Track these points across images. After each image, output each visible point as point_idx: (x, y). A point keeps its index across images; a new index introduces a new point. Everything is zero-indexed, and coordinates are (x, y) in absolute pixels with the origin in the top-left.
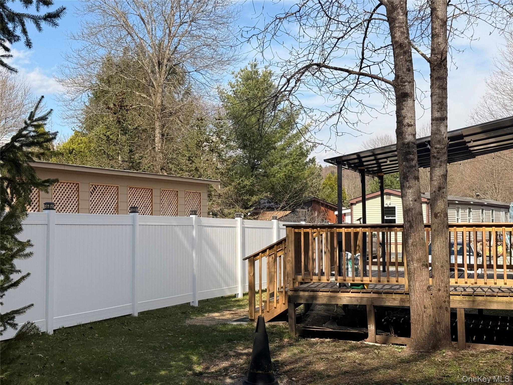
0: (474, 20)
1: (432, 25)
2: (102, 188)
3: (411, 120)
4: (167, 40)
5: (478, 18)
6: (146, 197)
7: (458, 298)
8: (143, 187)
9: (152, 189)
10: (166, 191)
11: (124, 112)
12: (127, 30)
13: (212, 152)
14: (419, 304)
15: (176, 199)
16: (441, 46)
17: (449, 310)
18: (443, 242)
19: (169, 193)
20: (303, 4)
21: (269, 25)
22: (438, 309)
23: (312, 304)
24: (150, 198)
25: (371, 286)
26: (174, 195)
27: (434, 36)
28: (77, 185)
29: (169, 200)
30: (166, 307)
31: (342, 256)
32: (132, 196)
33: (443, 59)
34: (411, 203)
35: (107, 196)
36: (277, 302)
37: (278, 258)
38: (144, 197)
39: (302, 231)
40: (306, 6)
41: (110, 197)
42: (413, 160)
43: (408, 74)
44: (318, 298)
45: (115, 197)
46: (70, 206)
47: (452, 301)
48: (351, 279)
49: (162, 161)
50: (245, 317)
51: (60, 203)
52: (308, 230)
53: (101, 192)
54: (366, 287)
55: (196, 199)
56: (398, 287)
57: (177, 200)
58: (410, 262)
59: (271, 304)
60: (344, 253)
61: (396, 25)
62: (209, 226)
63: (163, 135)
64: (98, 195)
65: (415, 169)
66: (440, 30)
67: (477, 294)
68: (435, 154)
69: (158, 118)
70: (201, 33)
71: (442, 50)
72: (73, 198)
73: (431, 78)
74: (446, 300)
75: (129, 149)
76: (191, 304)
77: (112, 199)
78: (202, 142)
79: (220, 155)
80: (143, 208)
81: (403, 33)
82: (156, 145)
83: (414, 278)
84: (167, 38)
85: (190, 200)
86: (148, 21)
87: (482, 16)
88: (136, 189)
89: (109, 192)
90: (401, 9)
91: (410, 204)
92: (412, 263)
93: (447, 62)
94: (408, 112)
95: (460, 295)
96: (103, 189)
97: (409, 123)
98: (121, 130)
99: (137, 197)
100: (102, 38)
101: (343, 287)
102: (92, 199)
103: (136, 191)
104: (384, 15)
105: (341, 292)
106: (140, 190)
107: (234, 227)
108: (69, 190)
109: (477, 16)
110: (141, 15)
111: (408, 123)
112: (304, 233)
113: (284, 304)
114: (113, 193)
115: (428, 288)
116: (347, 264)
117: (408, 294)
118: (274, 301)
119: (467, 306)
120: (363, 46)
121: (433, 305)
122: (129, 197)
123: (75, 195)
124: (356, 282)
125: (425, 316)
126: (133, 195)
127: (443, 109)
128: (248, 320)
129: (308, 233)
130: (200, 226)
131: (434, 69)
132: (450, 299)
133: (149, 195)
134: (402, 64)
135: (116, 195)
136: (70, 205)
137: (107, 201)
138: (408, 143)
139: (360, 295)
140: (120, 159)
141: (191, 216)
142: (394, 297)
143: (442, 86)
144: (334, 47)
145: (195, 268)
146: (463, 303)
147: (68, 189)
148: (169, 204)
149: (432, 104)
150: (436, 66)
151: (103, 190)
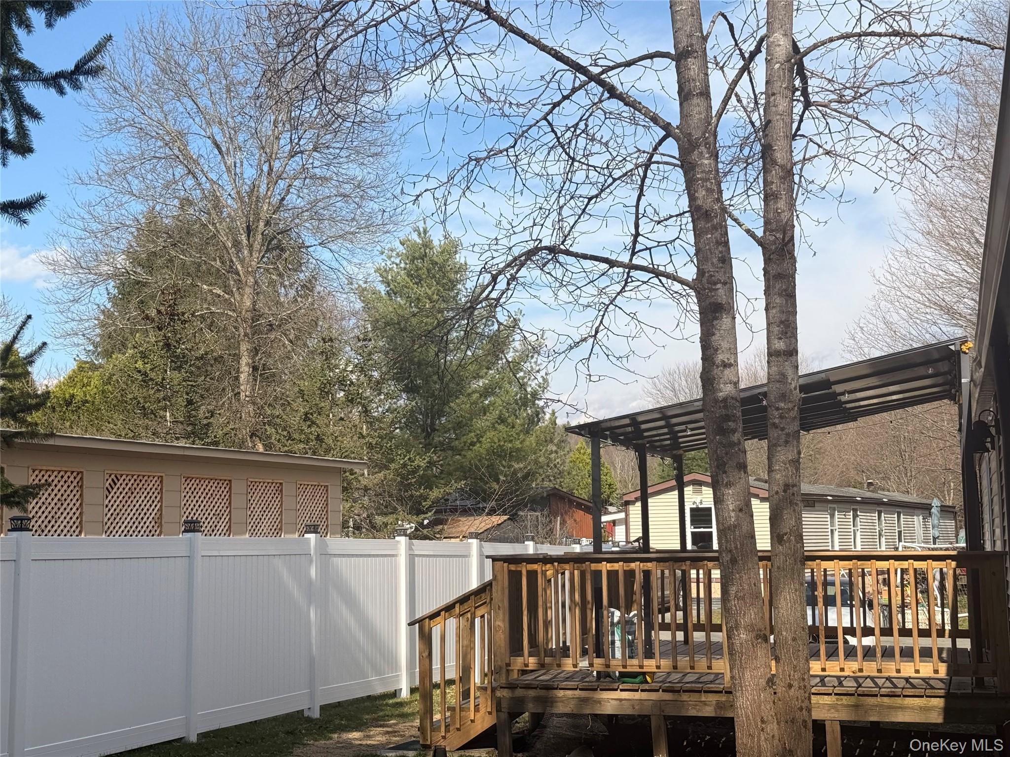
0: (846, 164)
1: (764, 176)
2: (130, 480)
3: (728, 356)
4: (265, 186)
5: (853, 160)
6: (218, 496)
7: (827, 700)
8: (212, 477)
9: (230, 481)
10: (258, 484)
11: (178, 326)
12: (186, 167)
13: (352, 403)
14: (751, 715)
15: (279, 499)
16: (783, 217)
17: (810, 725)
18: (796, 590)
19: (264, 487)
20: (520, 133)
21: (456, 171)
22: (789, 723)
23: (543, 714)
24: (227, 497)
25: (660, 676)
26: (274, 491)
27: (769, 197)
28: (80, 476)
29: (264, 502)
30: (256, 721)
31: (602, 617)
32: (190, 494)
33: (787, 239)
34: (733, 514)
35: (139, 495)
36: (477, 709)
37: (477, 621)
38: (214, 496)
39: (524, 568)
40: (527, 136)
41: (145, 497)
42: (734, 431)
43: (722, 267)
44: (556, 702)
45: (156, 497)
46: (65, 518)
47: (817, 706)
48: (620, 663)
49: (253, 420)
50: (413, 739)
51: (43, 512)
52: (535, 567)
53: (128, 487)
54: (648, 679)
55: (318, 497)
56: (712, 677)
57: (281, 501)
58: (733, 630)
59: (463, 713)
60: (605, 613)
61: (698, 176)
62: (344, 556)
63: (255, 369)
64: (121, 493)
65: (739, 450)
66: (780, 187)
67: (864, 691)
68: (777, 421)
69: (246, 335)
70: (330, 173)
71: (784, 222)
72: (71, 500)
73: (765, 275)
74: (804, 705)
75: (187, 399)
76: (306, 714)
77: (150, 502)
78: (330, 384)
79: (366, 409)
80: (211, 518)
81: (709, 191)
82: (242, 387)
83: (741, 662)
84: (265, 182)
85: (306, 501)
86: (228, 149)
87: (859, 158)
88: (198, 481)
89: (145, 487)
90: (706, 147)
91: (730, 517)
92: (736, 633)
93: (793, 245)
94: (722, 340)
95: (830, 694)
96: (132, 481)
97: (726, 360)
98: (172, 361)
99: (200, 497)
100: (136, 182)
101: (606, 679)
102: (110, 501)
103: (197, 485)
104: (674, 157)
105: (601, 690)
106: (207, 481)
107: (393, 556)
108: (62, 486)
109: (851, 158)
110: (213, 137)
111: (724, 361)
112: (528, 572)
113: (490, 713)
114: (151, 489)
115: (767, 683)
116: (613, 634)
117: (731, 693)
118: (469, 708)
119: (845, 716)
120: (637, 210)
121: (779, 716)
122: (185, 496)
123: (74, 495)
124: (629, 669)
125: (763, 738)
126: (192, 493)
127: (789, 334)
128: (418, 746)
129: (536, 572)
130: (325, 554)
131: (770, 259)
132: (810, 703)
133: (225, 493)
134: (710, 249)
135: (158, 493)
136: (65, 514)
137: (140, 505)
138: (725, 400)
139: (637, 695)
140: (168, 418)
141: (307, 536)
142: (703, 699)
143: (785, 290)
144: (582, 214)
145: (314, 641)
146: (837, 711)
147: (62, 483)
148: (265, 508)
149: (769, 324)
150: (773, 253)
151: (132, 485)
